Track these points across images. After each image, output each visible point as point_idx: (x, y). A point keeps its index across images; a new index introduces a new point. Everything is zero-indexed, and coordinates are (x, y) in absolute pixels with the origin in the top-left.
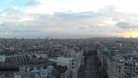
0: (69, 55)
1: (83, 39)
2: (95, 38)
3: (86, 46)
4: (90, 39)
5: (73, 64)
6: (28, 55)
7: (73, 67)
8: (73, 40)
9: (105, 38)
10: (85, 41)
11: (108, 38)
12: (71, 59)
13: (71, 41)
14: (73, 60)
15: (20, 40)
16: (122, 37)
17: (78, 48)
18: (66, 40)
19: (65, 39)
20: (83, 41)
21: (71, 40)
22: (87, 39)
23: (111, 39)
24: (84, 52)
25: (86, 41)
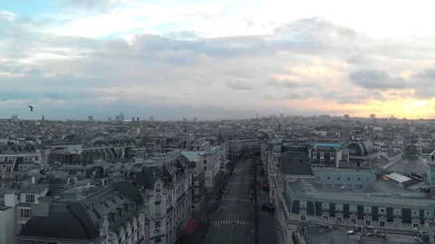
0: (198, 148)
1: (230, 121)
2: (266, 120)
3: (235, 136)
4: (252, 120)
5: (205, 162)
6: (115, 149)
7: (205, 168)
8: (201, 123)
9: (297, 118)
10: (235, 126)
11: (304, 119)
12: (202, 153)
13: (194, 126)
14: (205, 155)
15: (39, 124)
16: (347, 116)
17: (214, 138)
18: (180, 123)
19: (177, 122)
20: (230, 127)
21: (195, 123)
22: (242, 121)
23: (311, 121)
24: (230, 151)
25: (239, 127)
